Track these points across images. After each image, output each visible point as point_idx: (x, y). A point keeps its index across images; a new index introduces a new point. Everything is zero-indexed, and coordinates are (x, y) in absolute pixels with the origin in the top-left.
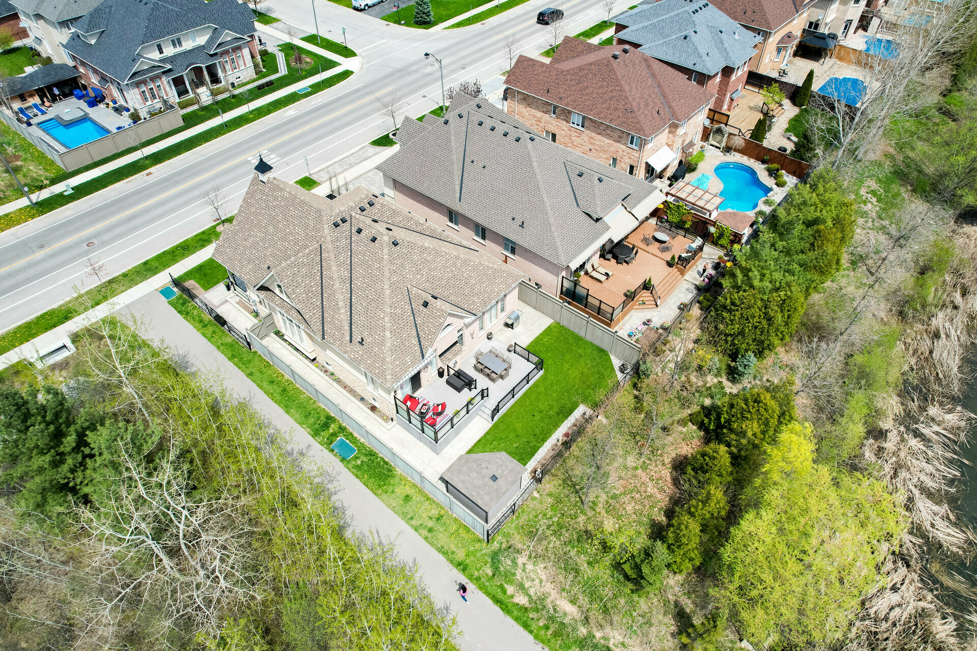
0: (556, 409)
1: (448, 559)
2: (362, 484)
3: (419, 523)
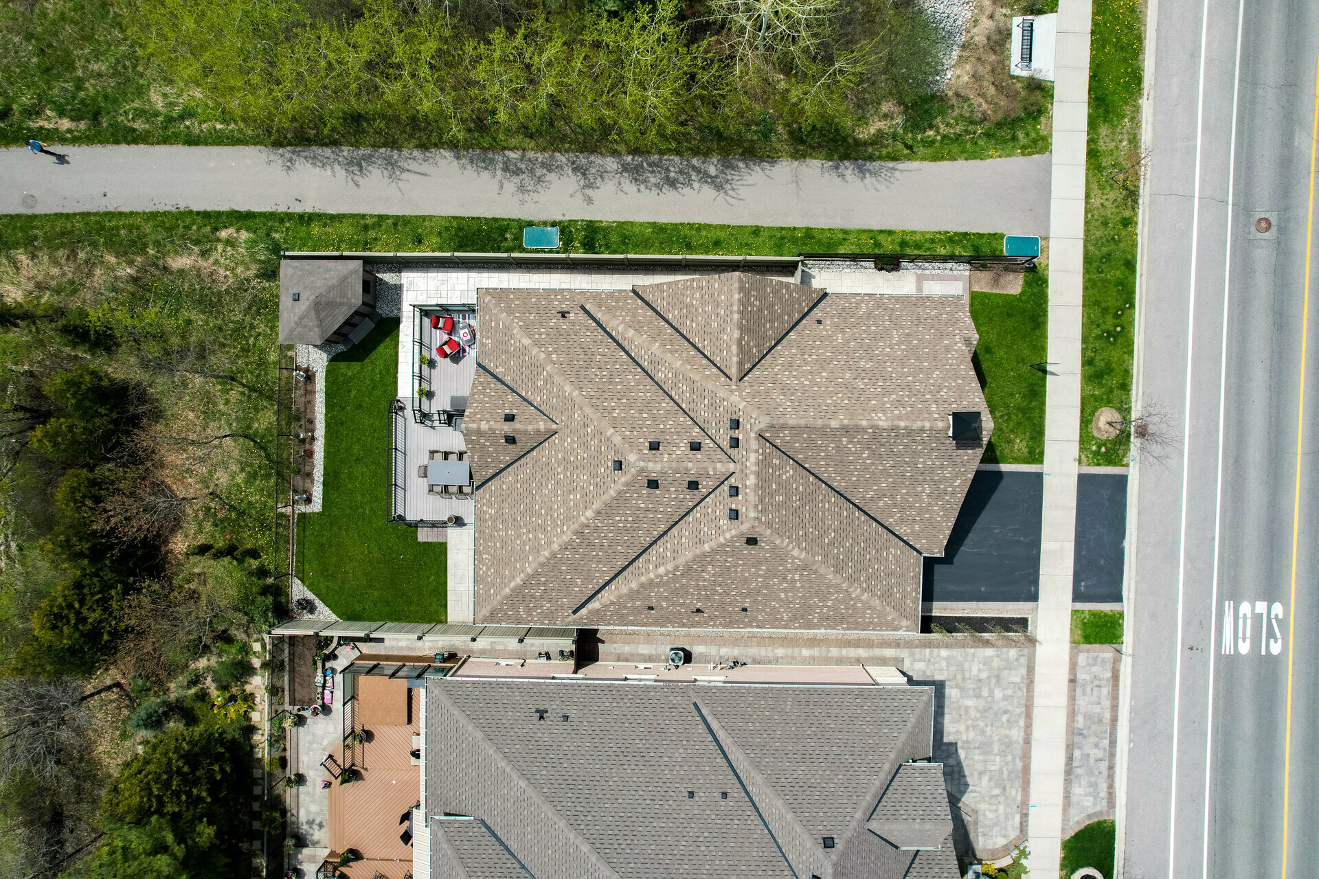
0: (345, 478)
1: (325, 215)
2: (482, 216)
3: (383, 227)
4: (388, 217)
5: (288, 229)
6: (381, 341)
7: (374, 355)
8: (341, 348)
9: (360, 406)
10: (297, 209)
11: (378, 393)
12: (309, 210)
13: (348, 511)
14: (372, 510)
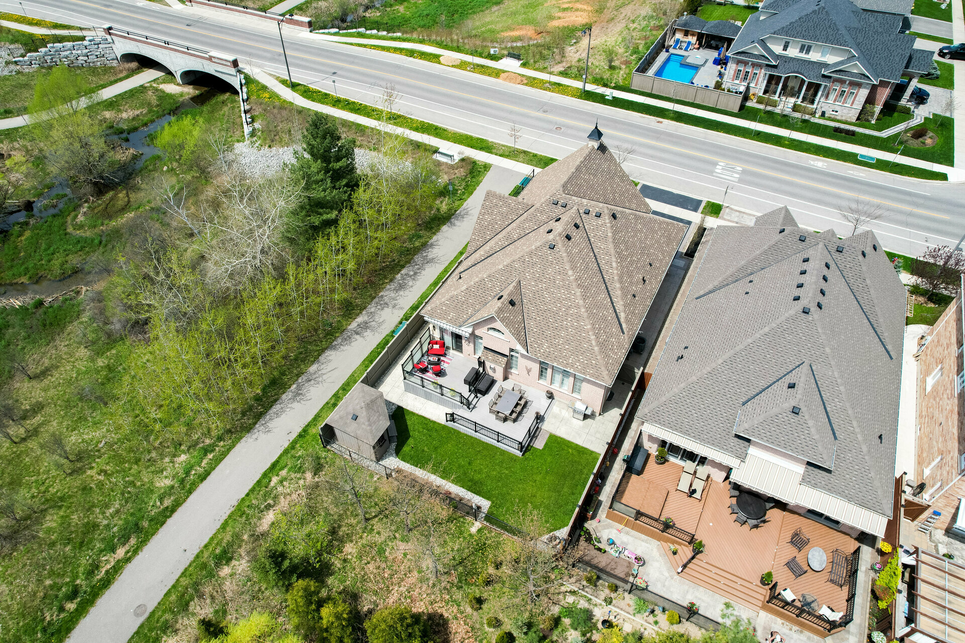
0: (477, 477)
1: (310, 422)
2: (372, 349)
3: (341, 396)
4: (338, 391)
5: (301, 446)
6: (405, 421)
7: (410, 428)
8: (394, 446)
9: (436, 448)
10: (294, 436)
11: (434, 434)
12: (300, 430)
13: (500, 484)
14: (506, 468)
